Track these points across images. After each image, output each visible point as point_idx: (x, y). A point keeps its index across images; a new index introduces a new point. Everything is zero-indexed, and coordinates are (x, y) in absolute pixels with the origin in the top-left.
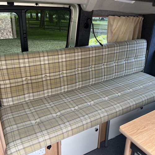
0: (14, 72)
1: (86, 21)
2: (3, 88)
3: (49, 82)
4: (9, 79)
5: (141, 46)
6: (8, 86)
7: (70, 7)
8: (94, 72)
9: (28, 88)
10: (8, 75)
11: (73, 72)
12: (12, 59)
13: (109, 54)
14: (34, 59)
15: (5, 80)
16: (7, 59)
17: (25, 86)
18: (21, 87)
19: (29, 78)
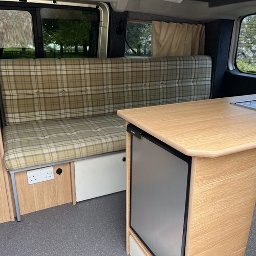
0: (23, 80)
1: (118, 26)
2: (9, 100)
3: (67, 99)
4: (17, 89)
5: (203, 64)
6: (15, 97)
7: (97, 7)
8: (130, 93)
9: (40, 104)
10: (16, 84)
11: (101, 90)
12: (21, 64)
13: (152, 70)
14: (48, 66)
15: (11, 90)
16: (15, 64)
17: (36, 101)
18: (30, 102)
19: (41, 91)
